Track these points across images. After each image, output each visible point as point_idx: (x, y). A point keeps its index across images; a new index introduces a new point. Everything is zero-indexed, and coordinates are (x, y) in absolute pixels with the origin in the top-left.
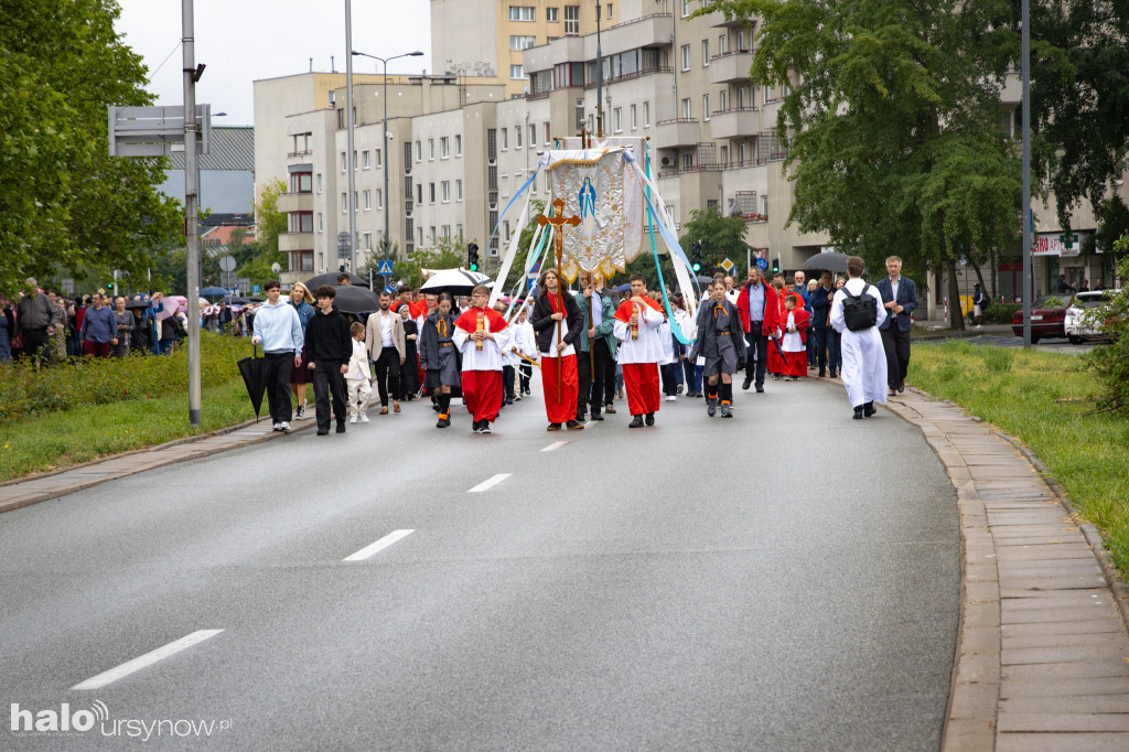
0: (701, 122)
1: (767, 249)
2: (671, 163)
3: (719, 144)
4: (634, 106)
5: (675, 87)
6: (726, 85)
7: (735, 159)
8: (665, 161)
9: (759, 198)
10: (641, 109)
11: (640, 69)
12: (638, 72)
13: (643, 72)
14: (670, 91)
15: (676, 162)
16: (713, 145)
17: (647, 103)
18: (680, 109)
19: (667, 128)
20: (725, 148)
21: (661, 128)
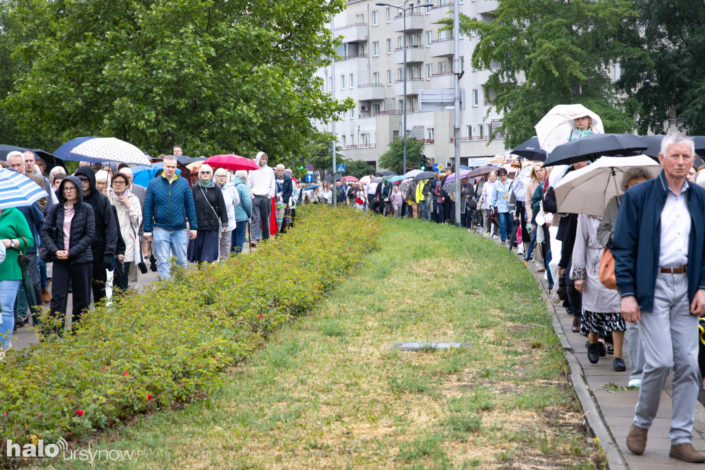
0: (386, 86)
1: (433, 159)
2: (366, 109)
3: (398, 99)
4: (343, 76)
5: (369, 66)
6: (403, 65)
7: (408, 107)
8: (363, 108)
9: (425, 130)
10: (348, 78)
11: (347, 55)
12: (346, 57)
13: (349, 57)
14: (366, 68)
15: (369, 109)
16: (394, 99)
17: (352, 75)
18: (371, 78)
19: (365, 89)
20: (401, 101)
21: (360, 89)
